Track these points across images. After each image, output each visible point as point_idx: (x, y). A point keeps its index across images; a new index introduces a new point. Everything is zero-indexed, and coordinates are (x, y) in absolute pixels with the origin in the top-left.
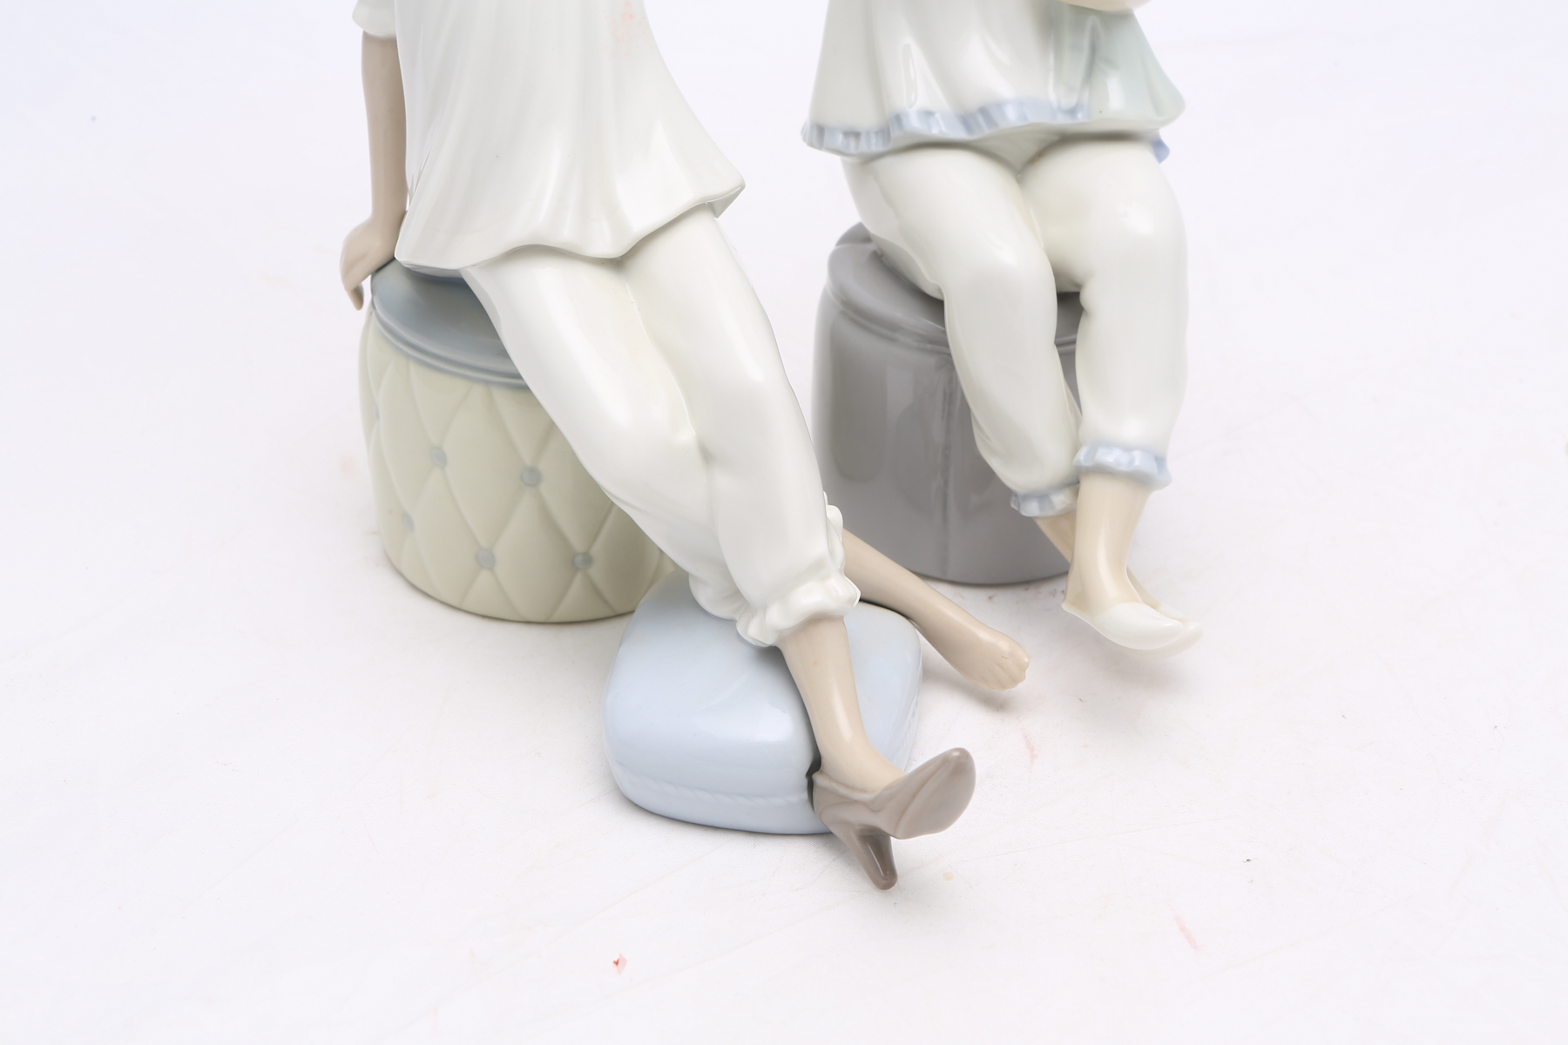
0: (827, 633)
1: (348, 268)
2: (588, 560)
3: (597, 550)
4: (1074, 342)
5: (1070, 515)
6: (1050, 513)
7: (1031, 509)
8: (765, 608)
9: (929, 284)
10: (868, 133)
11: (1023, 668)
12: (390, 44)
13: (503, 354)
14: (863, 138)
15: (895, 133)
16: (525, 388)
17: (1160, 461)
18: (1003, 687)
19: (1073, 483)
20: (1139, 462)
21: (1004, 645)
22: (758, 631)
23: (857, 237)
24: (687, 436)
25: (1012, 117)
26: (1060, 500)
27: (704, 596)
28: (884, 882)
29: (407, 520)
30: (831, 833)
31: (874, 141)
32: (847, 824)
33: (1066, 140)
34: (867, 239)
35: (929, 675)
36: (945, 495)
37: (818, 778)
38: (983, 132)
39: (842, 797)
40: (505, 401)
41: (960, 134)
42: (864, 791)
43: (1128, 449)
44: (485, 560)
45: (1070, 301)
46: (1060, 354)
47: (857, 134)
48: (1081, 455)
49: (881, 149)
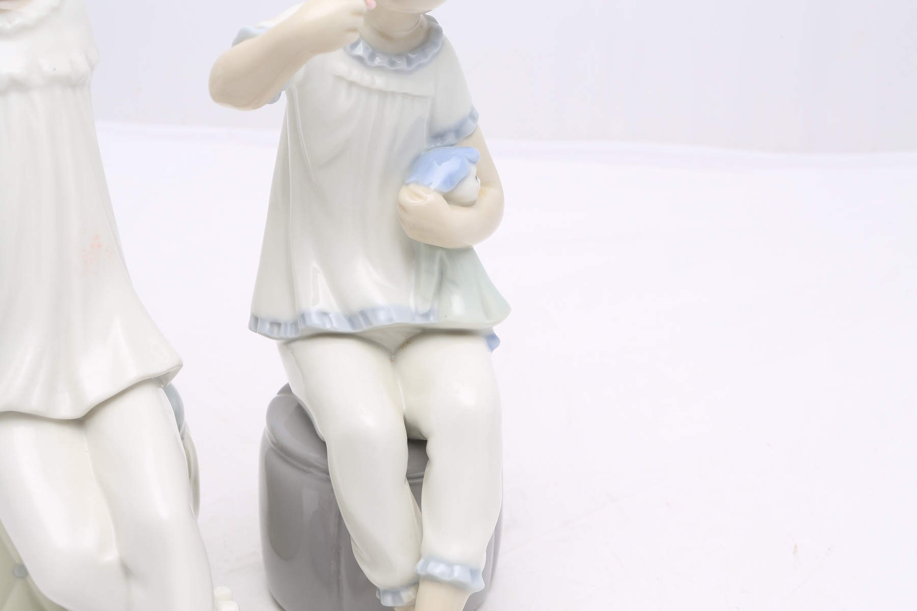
4: (422, 477)
6: (400, 605)
7: (387, 601)
10: (286, 324)
14: (283, 327)
15: (301, 326)
17: (474, 574)
19: (415, 583)
20: (458, 574)
24: (112, 556)
25: (382, 319)
26: (406, 596)
31: (289, 329)
33: (426, 333)
38: (362, 328)
41: (347, 329)
43: (450, 565)
46: (411, 485)
47: (279, 325)
48: (419, 566)
49: (293, 336)
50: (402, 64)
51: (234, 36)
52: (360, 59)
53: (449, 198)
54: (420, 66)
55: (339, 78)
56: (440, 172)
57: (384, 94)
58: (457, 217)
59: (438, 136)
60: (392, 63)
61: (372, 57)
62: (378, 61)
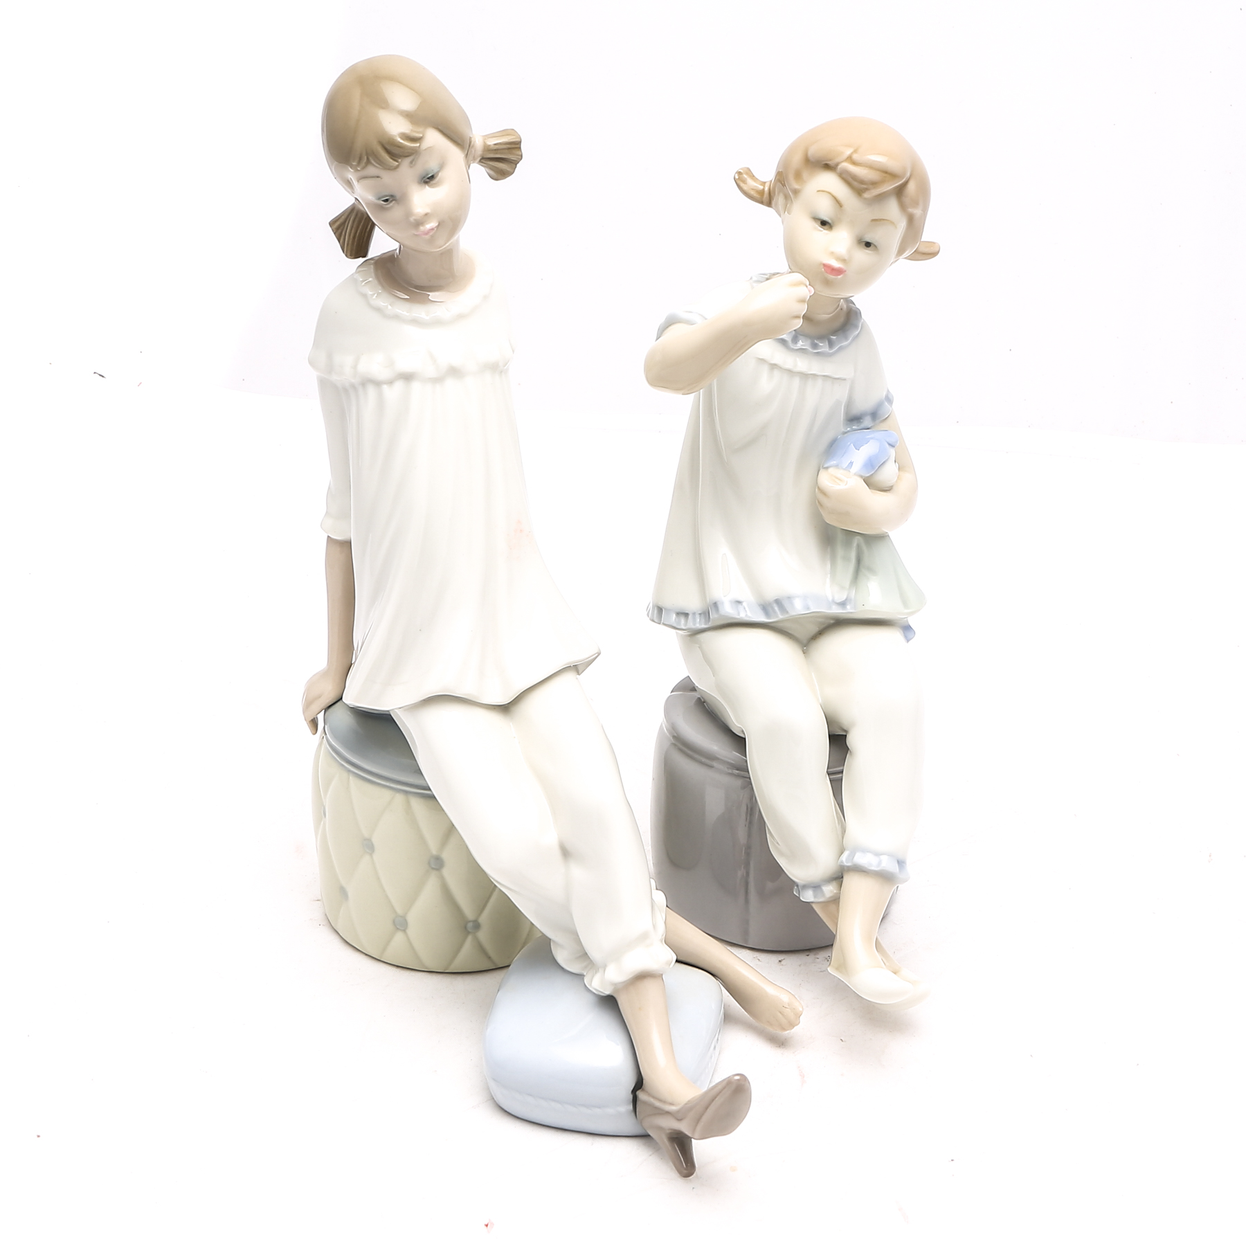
0: (650, 987)
1: (308, 704)
2: (477, 926)
3: (484, 919)
5: (836, 900)
6: (821, 900)
7: (808, 896)
8: (605, 967)
9: (736, 725)
10: (694, 614)
11: (798, 1016)
12: (347, 544)
13: (418, 772)
14: (690, 618)
15: (713, 616)
16: (433, 797)
17: (901, 863)
18: (784, 1029)
19: (838, 877)
20: (887, 864)
21: (785, 998)
22: (600, 983)
23: (687, 687)
24: (551, 840)
25: (799, 607)
26: (829, 890)
27: (561, 956)
28: (685, 1171)
29: (343, 892)
30: (649, 1136)
31: (698, 620)
32: (660, 1128)
33: (839, 623)
34: (694, 689)
35: (728, 1018)
36: (747, 884)
37: (640, 1094)
38: (778, 617)
39: (656, 1108)
40: (418, 805)
41: (761, 618)
42: (671, 1104)
43: (877, 854)
44: (400, 924)
45: (838, 741)
46: (831, 781)
47: (686, 615)
48: (844, 857)
49: (704, 626)
50: (824, 347)
51: (661, 320)
52: (783, 342)
53: (869, 482)
54: (841, 349)
55: (762, 361)
56: (859, 455)
57: (805, 376)
58: (876, 502)
59: (854, 419)
60: (815, 346)
61: (795, 340)
62: (800, 344)
